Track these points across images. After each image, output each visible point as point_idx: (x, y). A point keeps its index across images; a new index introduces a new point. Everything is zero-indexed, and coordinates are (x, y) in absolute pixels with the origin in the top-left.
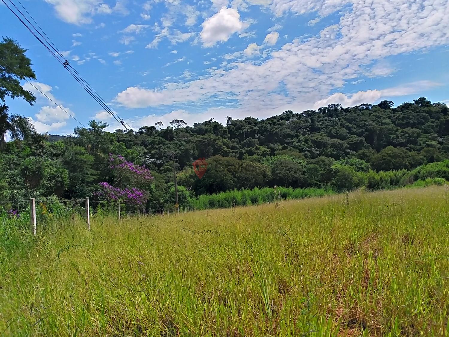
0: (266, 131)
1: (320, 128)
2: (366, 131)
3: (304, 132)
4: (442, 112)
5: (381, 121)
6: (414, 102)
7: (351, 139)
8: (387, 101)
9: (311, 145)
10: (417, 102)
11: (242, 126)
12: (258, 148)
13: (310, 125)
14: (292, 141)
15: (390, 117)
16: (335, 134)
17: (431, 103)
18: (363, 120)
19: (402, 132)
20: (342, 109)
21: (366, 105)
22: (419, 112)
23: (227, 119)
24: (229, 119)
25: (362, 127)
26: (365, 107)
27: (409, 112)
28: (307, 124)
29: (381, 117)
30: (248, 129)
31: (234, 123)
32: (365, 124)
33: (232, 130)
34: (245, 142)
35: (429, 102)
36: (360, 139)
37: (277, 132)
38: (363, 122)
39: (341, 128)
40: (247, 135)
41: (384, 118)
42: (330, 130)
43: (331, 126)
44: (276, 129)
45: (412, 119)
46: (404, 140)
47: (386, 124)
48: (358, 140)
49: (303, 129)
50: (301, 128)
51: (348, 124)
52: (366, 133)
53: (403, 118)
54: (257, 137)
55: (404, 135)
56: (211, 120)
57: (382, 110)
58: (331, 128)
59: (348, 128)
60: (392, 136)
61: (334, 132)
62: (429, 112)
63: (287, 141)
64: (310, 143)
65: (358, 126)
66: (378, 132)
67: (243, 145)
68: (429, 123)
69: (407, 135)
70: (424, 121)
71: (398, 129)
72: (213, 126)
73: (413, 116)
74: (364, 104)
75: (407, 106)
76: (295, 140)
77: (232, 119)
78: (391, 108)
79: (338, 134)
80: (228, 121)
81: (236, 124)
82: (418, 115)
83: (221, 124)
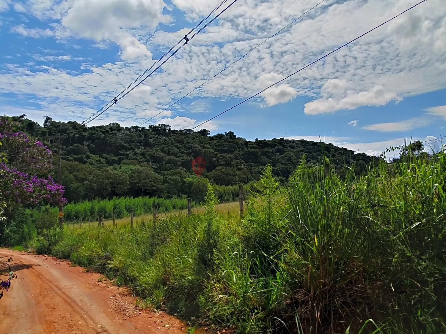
0: (99, 139)
1: (153, 144)
2: (192, 152)
3: (138, 146)
4: (245, 144)
5: (203, 146)
6: (225, 134)
7: (182, 157)
8: (206, 130)
9: (149, 159)
10: (227, 134)
11: (66, 129)
12: (89, 156)
13: (143, 140)
14: (128, 153)
15: (209, 143)
16: (168, 152)
17: (237, 137)
18: (190, 143)
19: (221, 156)
20: (170, 130)
21: (189, 130)
22: (230, 142)
23: (45, 119)
24: (48, 119)
25: (189, 149)
26: (188, 132)
27: (222, 141)
28: (140, 138)
29: (203, 142)
30: (75, 134)
31: (56, 125)
32: (191, 146)
33: (52, 132)
34: (71, 149)
35: (235, 136)
36: (190, 158)
37: (112, 141)
38: (190, 144)
39: (172, 147)
40: (74, 140)
41: (205, 143)
42: (163, 148)
43: (163, 144)
44: (110, 138)
45: (225, 147)
46: (223, 163)
47: (207, 148)
48: (188, 159)
49: (137, 143)
50: (133, 142)
51: (177, 144)
52: (193, 154)
53: (219, 145)
54: (86, 144)
55: (222, 158)
56: (23, 116)
57: (202, 137)
58: (164, 146)
59: (178, 148)
60: (214, 159)
61: (167, 150)
62: (237, 143)
63: (121, 152)
64: (147, 157)
65: (185, 147)
66: (203, 154)
67: (68, 151)
68: (237, 152)
69: (225, 159)
70: (234, 150)
71: (217, 154)
72: (27, 124)
73: (226, 145)
74: (187, 129)
75: (219, 136)
76: (130, 152)
77: (53, 120)
78: (208, 136)
79: (170, 152)
80: (46, 122)
81: (59, 126)
82: (229, 144)
83: (37, 123)
